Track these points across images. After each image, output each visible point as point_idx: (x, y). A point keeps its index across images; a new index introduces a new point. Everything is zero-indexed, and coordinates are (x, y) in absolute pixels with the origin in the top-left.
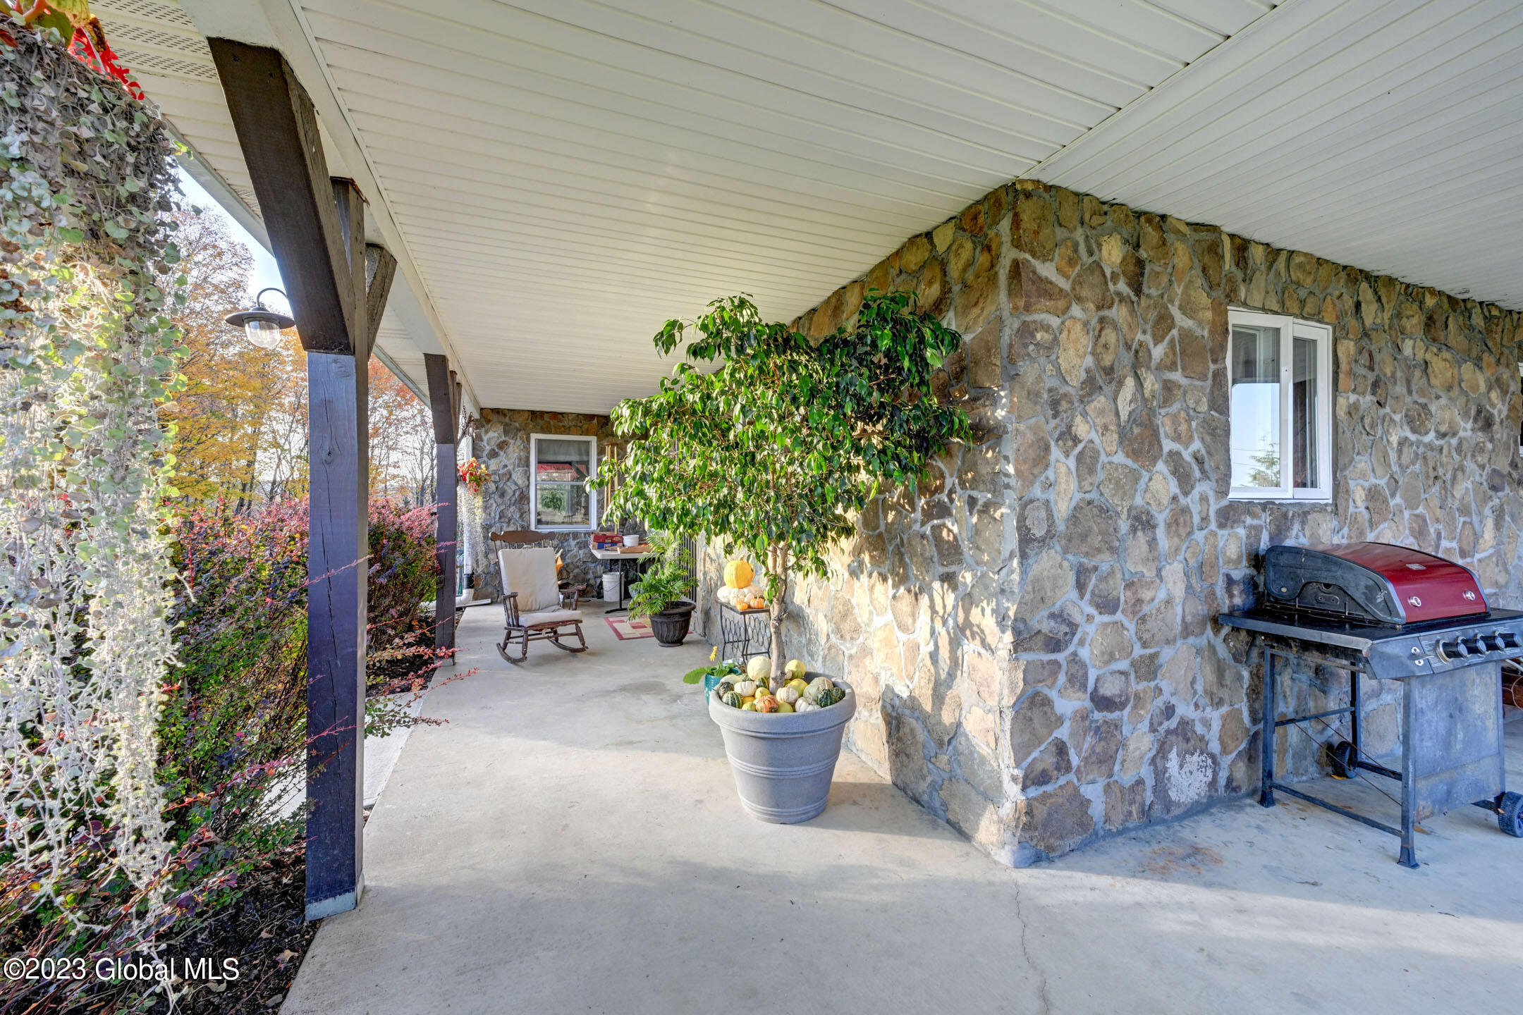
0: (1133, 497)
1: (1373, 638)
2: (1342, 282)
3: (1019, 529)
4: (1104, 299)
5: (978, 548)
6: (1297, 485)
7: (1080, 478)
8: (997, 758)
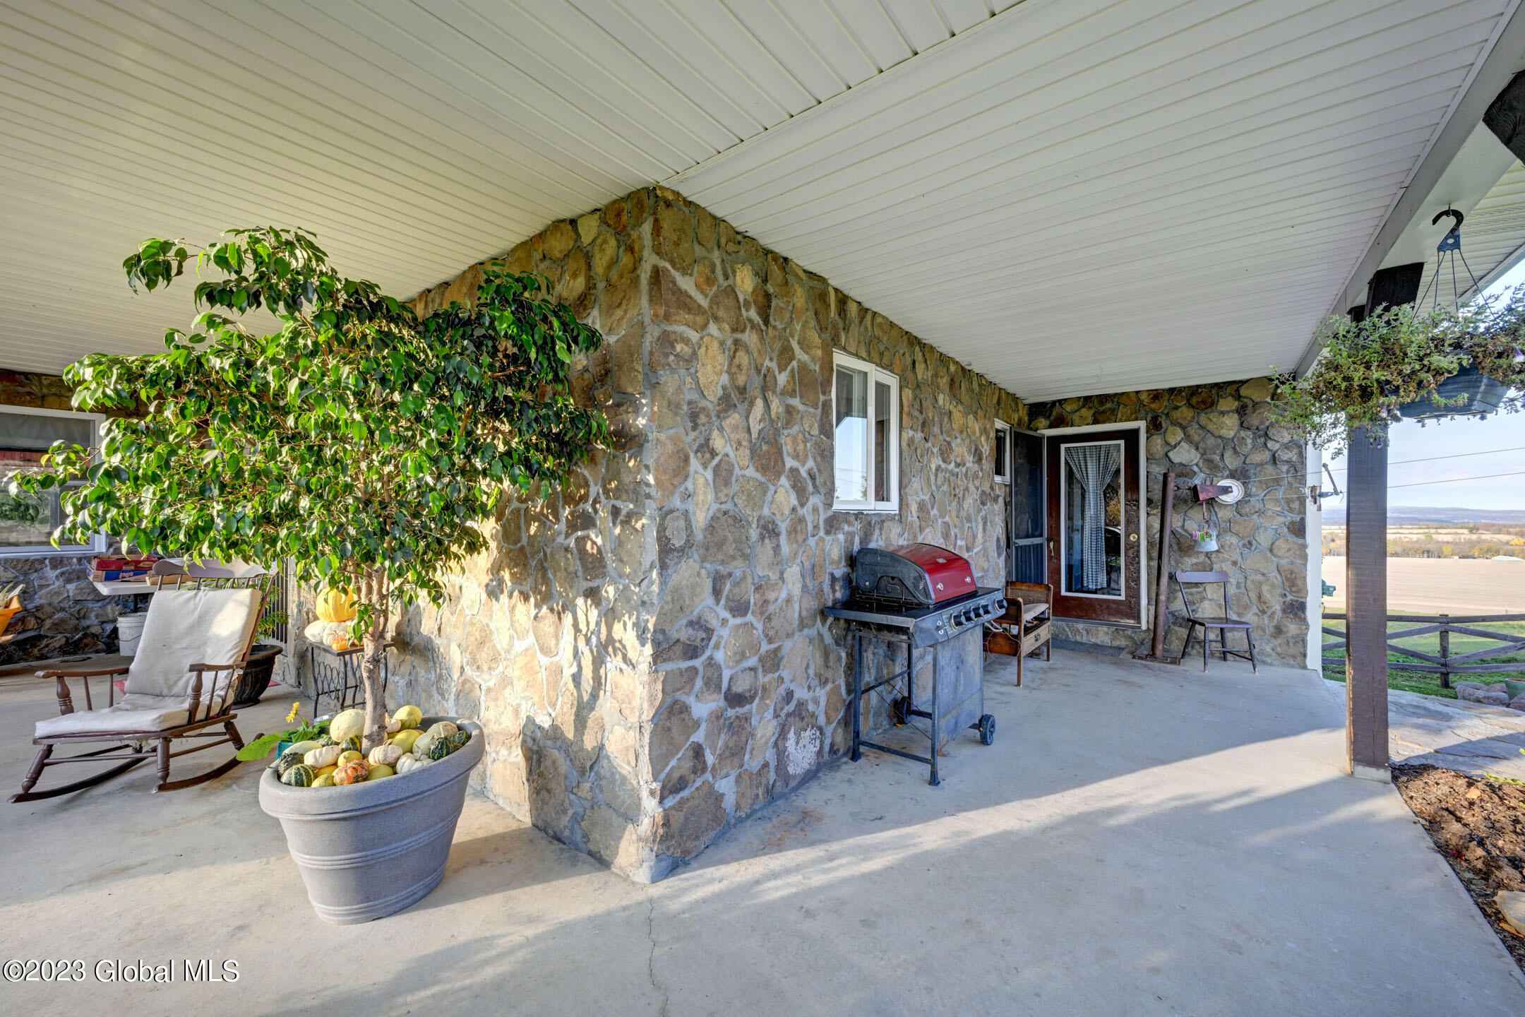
0: (761, 508)
1: (915, 617)
2: (905, 343)
3: (659, 539)
4: (738, 322)
5: (621, 560)
6: (877, 499)
7: (717, 490)
8: (637, 776)
